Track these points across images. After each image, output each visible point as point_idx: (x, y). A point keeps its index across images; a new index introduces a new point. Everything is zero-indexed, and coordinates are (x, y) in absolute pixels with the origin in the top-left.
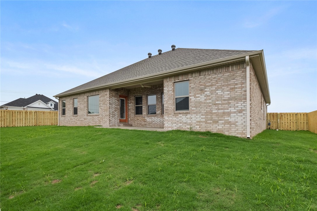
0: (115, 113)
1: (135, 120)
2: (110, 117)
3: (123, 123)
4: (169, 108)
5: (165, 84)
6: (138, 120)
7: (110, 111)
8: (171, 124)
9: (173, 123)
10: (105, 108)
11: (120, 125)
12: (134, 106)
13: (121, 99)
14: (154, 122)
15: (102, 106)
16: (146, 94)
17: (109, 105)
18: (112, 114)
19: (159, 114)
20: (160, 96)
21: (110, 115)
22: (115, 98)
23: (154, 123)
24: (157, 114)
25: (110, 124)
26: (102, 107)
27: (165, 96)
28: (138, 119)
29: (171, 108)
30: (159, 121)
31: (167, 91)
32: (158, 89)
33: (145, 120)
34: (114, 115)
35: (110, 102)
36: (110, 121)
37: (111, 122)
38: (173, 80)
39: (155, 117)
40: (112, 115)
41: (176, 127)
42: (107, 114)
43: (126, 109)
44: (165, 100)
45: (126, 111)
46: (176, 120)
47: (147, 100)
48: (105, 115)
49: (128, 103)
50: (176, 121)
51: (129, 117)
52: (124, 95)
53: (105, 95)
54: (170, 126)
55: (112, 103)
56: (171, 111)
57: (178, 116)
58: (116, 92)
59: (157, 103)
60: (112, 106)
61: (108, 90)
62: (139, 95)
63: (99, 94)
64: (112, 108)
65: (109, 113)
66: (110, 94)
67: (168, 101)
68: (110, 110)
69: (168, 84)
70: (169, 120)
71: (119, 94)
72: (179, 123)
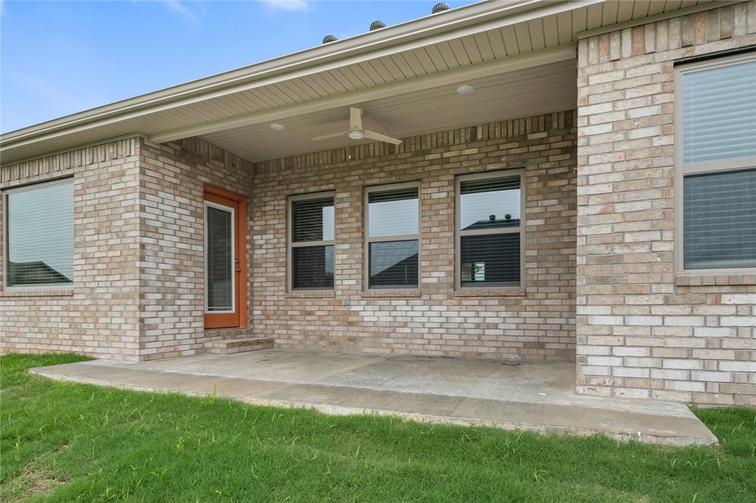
0: (179, 279)
1: (292, 318)
2: (142, 308)
3: (223, 332)
4: (628, 245)
5: (594, 80)
6: (308, 318)
7: (142, 270)
8: (649, 362)
9: (669, 353)
10: (111, 254)
11: (209, 345)
12: (286, 243)
13: (209, 208)
14: (405, 325)
15: (93, 244)
16: (361, 183)
17: (138, 233)
18: (163, 291)
19: (437, 286)
20: (444, 195)
21: (142, 296)
22: (179, 199)
23: (407, 330)
24: (427, 286)
25: (142, 346)
26: (89, 250)
27: (592, 160)
28: (310, 313)
29: (644, 249)
30: (440, 320)
31: (609, 128)
32: (431, 157)
33: (351, 319)
34: (174, 291)
35: (143, 221)
36: (143, 325)
37: (149, 333)
38: (674, 44)
39: (412, 302)
40: (159, 296)
41: (699, 387)
42: (125, 290)
43: (238, 263)
44: (592, 190)
45: (238, 272)
46: (698, 332)
47: (363, 215)
48: (115, 296)
49: (251, 231)
50: (702, 343)
51: (252, 301)
52: (228, 188)
53: (113, 175)
54: (637, 373)
55: (158, 224)
56: (643, 268)
57: (717, 302)
58: (183, 166)
59: (425, 232)
60: (162, 243)
61: (135, 148)
62: (310, 190)
63: (72, 176)
64: (161, 254)
65: (137, 283)
66: (142, 172)
67: (615, 198)
68: (144, 264)
69: (620, 75)
70: (626, 331)
71: (204, 179)
72: (731, 355)
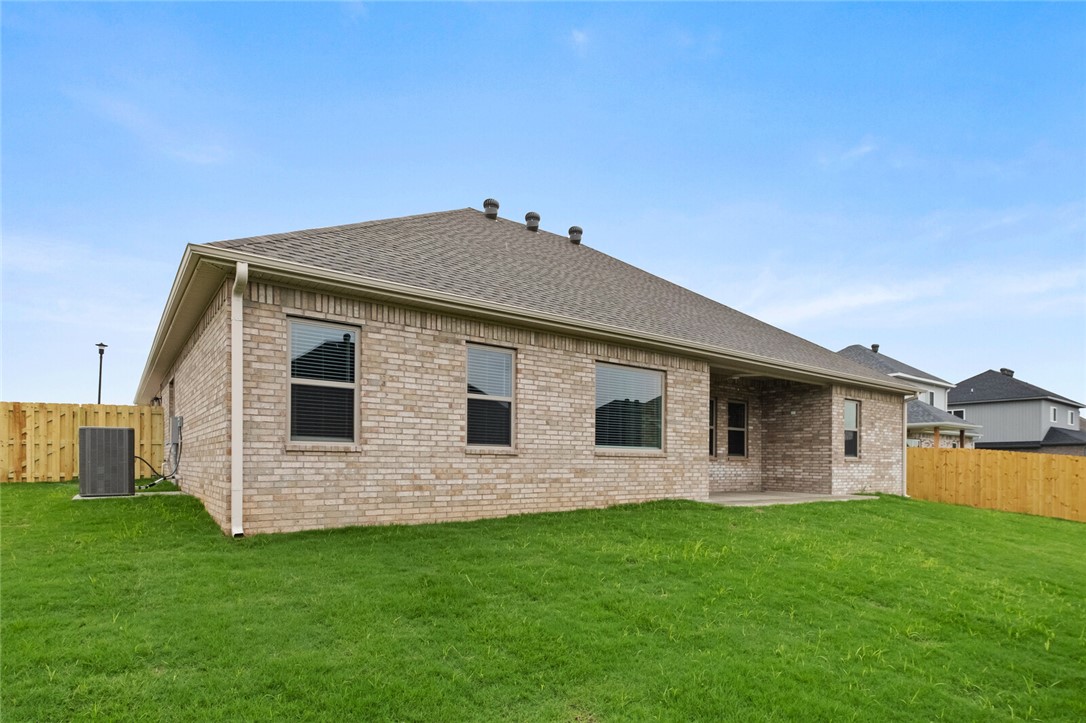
10: (693, 431)
15: (680, 423)
17: (708, 422)
26: (678, 426)
42: (701, 455)
48: (695, 459)
53: (694, 381)
61: (707, 369)
63: (665, 368)
65: (706, 451)
